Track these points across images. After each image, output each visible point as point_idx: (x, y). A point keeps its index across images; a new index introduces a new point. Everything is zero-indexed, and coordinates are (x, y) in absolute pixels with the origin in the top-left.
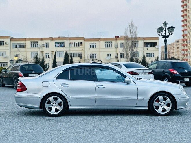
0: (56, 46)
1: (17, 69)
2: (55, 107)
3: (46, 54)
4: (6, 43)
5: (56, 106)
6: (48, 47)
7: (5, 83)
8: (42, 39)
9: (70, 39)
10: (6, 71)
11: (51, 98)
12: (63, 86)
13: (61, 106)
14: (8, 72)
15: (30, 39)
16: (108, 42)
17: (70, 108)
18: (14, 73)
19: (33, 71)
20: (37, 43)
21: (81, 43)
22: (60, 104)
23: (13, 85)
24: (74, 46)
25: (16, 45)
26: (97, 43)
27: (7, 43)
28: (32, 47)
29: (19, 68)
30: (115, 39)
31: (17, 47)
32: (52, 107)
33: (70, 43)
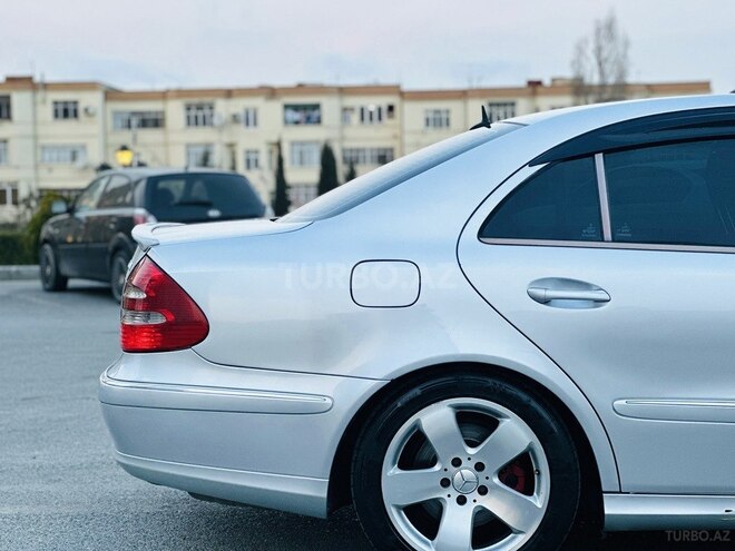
0: (286, 122)
1: (128, 199)
2: (476, 501)
3: (248, 152)
4: (86, 110)
5: (483, 491)
6: (255, 124)
7: (66, 269)
8: (229, 94)
9: (343, 91)
10: (71, 211)
11: (437, 419)
12: (546, 301)
13: (528, 490)
14: (82, 215)
15: (180, 94)
16: (498, 105)
17: (613, 508)
18: (111, 216)
19: (209, 205)
20: (211, 108)
21: (391, 108)
22: (518, 474)
23: (109, 281)
24: (362, 119)
25: (126, 117)
26: (455, 108)
27: (91, 111)
28: (189, 123)
29: (139, 191)
30: (530, 90)
31: (129, 126)
32: (449, 498)
33: (345, 110)
